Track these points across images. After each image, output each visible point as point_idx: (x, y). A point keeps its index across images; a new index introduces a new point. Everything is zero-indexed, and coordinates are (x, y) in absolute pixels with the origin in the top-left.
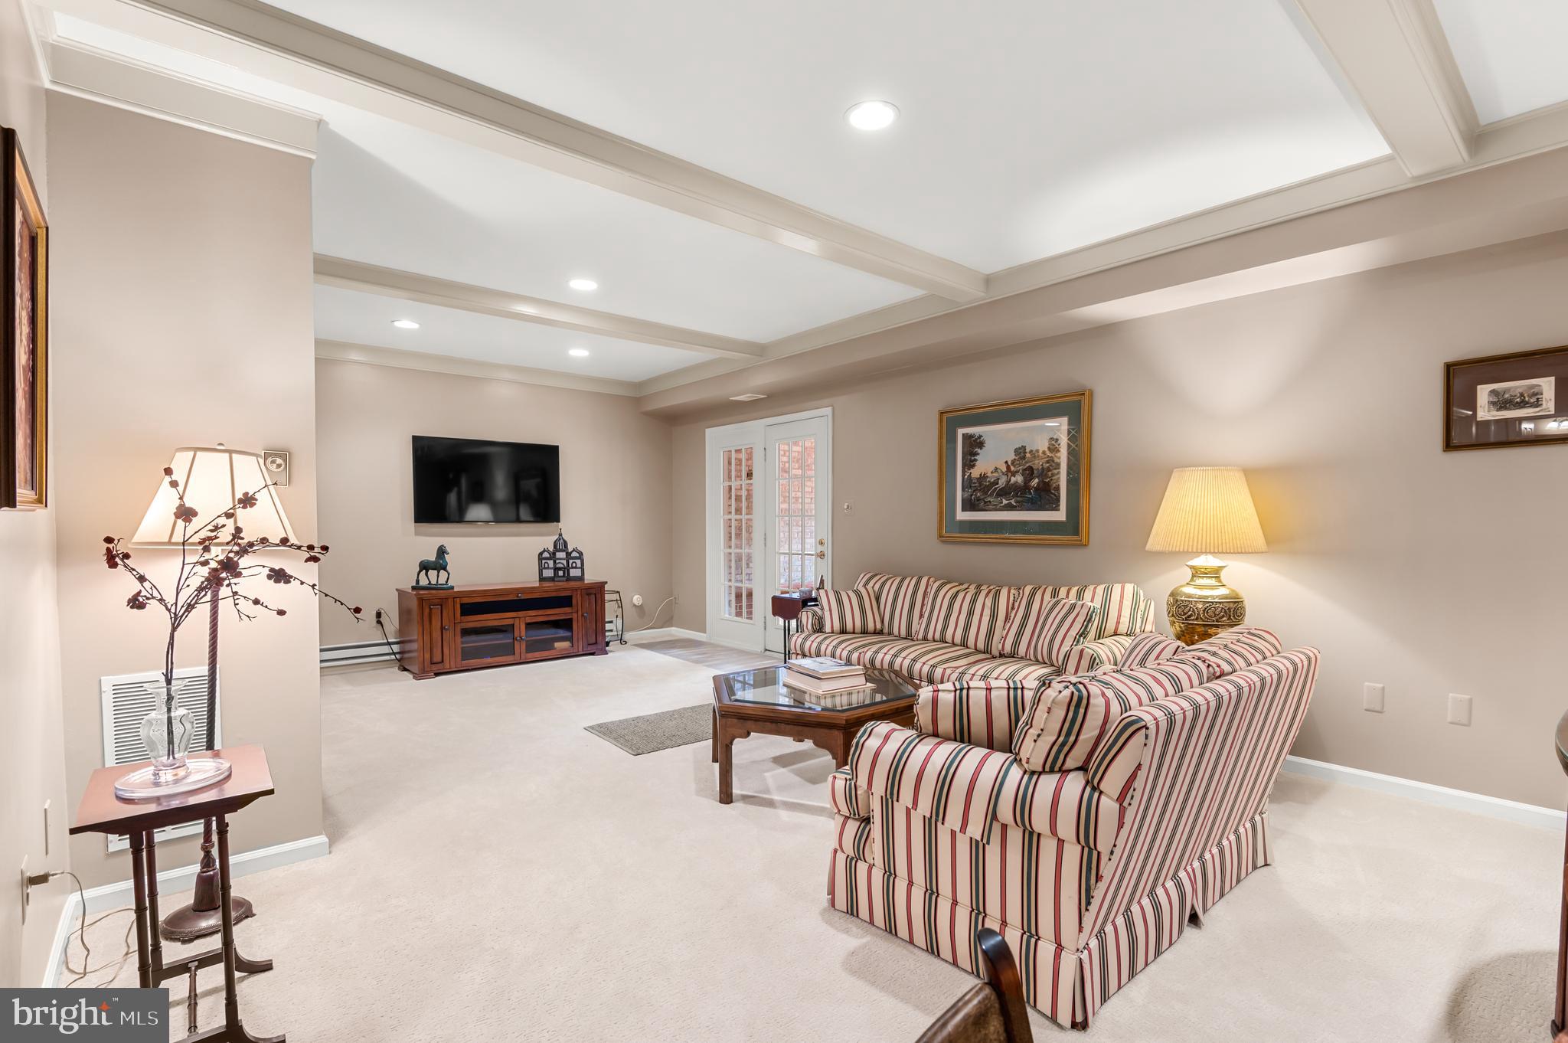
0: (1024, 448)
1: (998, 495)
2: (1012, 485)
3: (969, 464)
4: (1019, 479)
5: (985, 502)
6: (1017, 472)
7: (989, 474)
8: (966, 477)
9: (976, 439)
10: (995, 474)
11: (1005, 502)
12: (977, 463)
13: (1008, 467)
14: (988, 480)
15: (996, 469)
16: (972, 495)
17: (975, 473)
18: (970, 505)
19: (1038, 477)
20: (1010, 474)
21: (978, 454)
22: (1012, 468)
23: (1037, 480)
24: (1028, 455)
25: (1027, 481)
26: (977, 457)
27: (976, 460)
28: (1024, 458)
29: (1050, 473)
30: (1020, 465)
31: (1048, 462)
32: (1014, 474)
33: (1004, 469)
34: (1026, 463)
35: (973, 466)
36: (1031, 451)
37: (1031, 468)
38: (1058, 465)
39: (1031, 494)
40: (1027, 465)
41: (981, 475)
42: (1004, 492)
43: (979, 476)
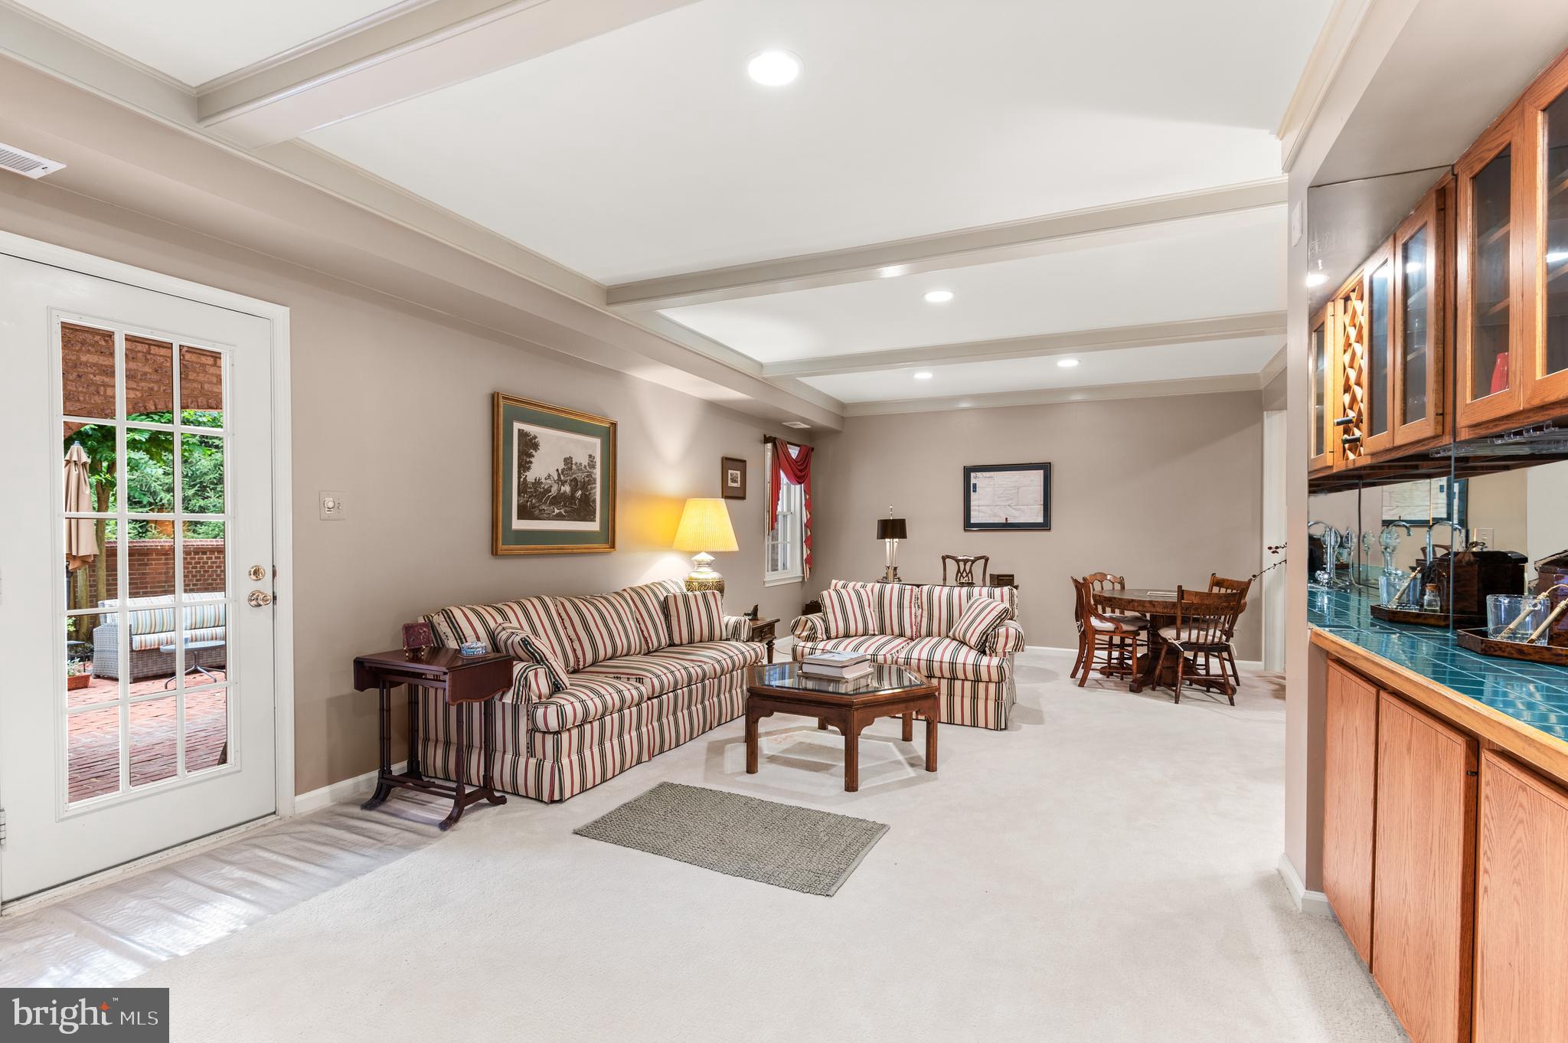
0: (571, 458)
1: (551, 504)
2: (563, 494)
3: (524, 466)
4: (567, 489)
5: (540, 510)
6: (566, 482)
7: (543, 480)
8: (522, 480)
9: (531, 439)
10: (548, 481)
11: (557, 511)
12: (532, 466)
13: (559, 475)
14: (542, 486)
15: (549, 476)
16: (528, 501)
17: (531, 476)
18: (525, 513)
19: (581, 489)
20: (560, 483)
21: (533, 456)
22: (562, 478)
23: (580, 492)
24: (574, 467)
25: (574, 490)
26: (532, 460)
27: (531, 462)
28: (571, 469)
29: (589, 487)
30: (568, 475)
31: (587, 476)
32: (563, 483)
33: (556, 478)
34: (573, 474)
35: (529, 469)
36: (576, 463)
37: (575, 479)
38: (595, 480)
39: (576, 505)
40: (574, 476)
41: (536, 480)
42: (556, 500)
43: (534, 481)
